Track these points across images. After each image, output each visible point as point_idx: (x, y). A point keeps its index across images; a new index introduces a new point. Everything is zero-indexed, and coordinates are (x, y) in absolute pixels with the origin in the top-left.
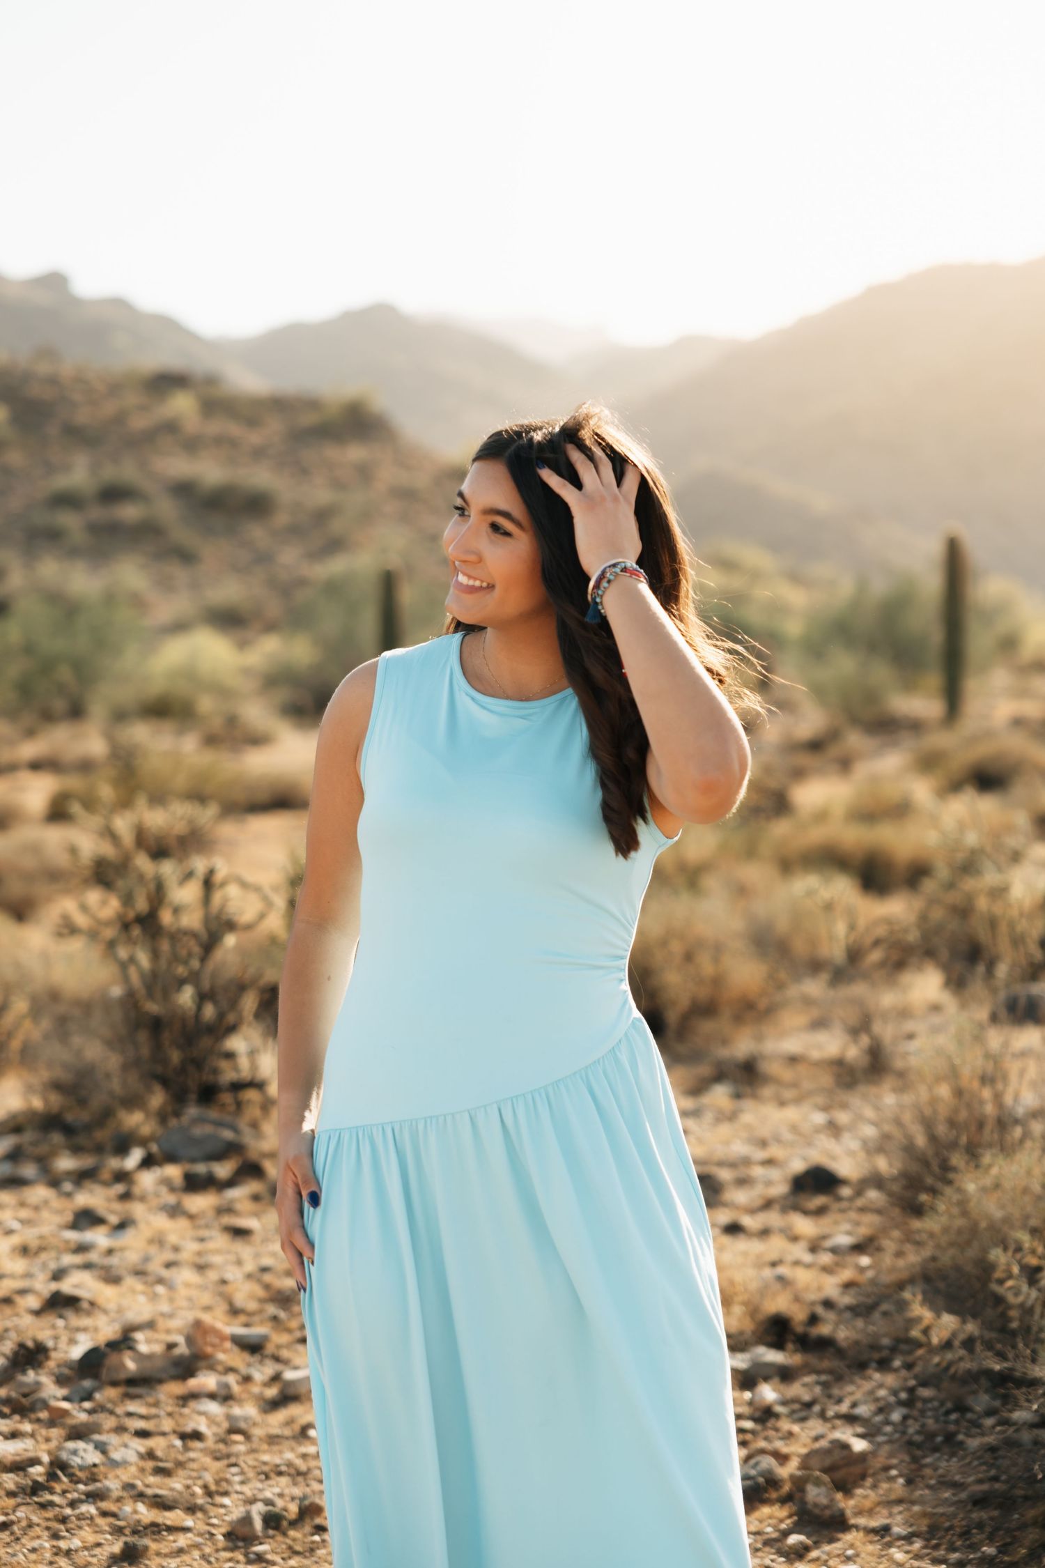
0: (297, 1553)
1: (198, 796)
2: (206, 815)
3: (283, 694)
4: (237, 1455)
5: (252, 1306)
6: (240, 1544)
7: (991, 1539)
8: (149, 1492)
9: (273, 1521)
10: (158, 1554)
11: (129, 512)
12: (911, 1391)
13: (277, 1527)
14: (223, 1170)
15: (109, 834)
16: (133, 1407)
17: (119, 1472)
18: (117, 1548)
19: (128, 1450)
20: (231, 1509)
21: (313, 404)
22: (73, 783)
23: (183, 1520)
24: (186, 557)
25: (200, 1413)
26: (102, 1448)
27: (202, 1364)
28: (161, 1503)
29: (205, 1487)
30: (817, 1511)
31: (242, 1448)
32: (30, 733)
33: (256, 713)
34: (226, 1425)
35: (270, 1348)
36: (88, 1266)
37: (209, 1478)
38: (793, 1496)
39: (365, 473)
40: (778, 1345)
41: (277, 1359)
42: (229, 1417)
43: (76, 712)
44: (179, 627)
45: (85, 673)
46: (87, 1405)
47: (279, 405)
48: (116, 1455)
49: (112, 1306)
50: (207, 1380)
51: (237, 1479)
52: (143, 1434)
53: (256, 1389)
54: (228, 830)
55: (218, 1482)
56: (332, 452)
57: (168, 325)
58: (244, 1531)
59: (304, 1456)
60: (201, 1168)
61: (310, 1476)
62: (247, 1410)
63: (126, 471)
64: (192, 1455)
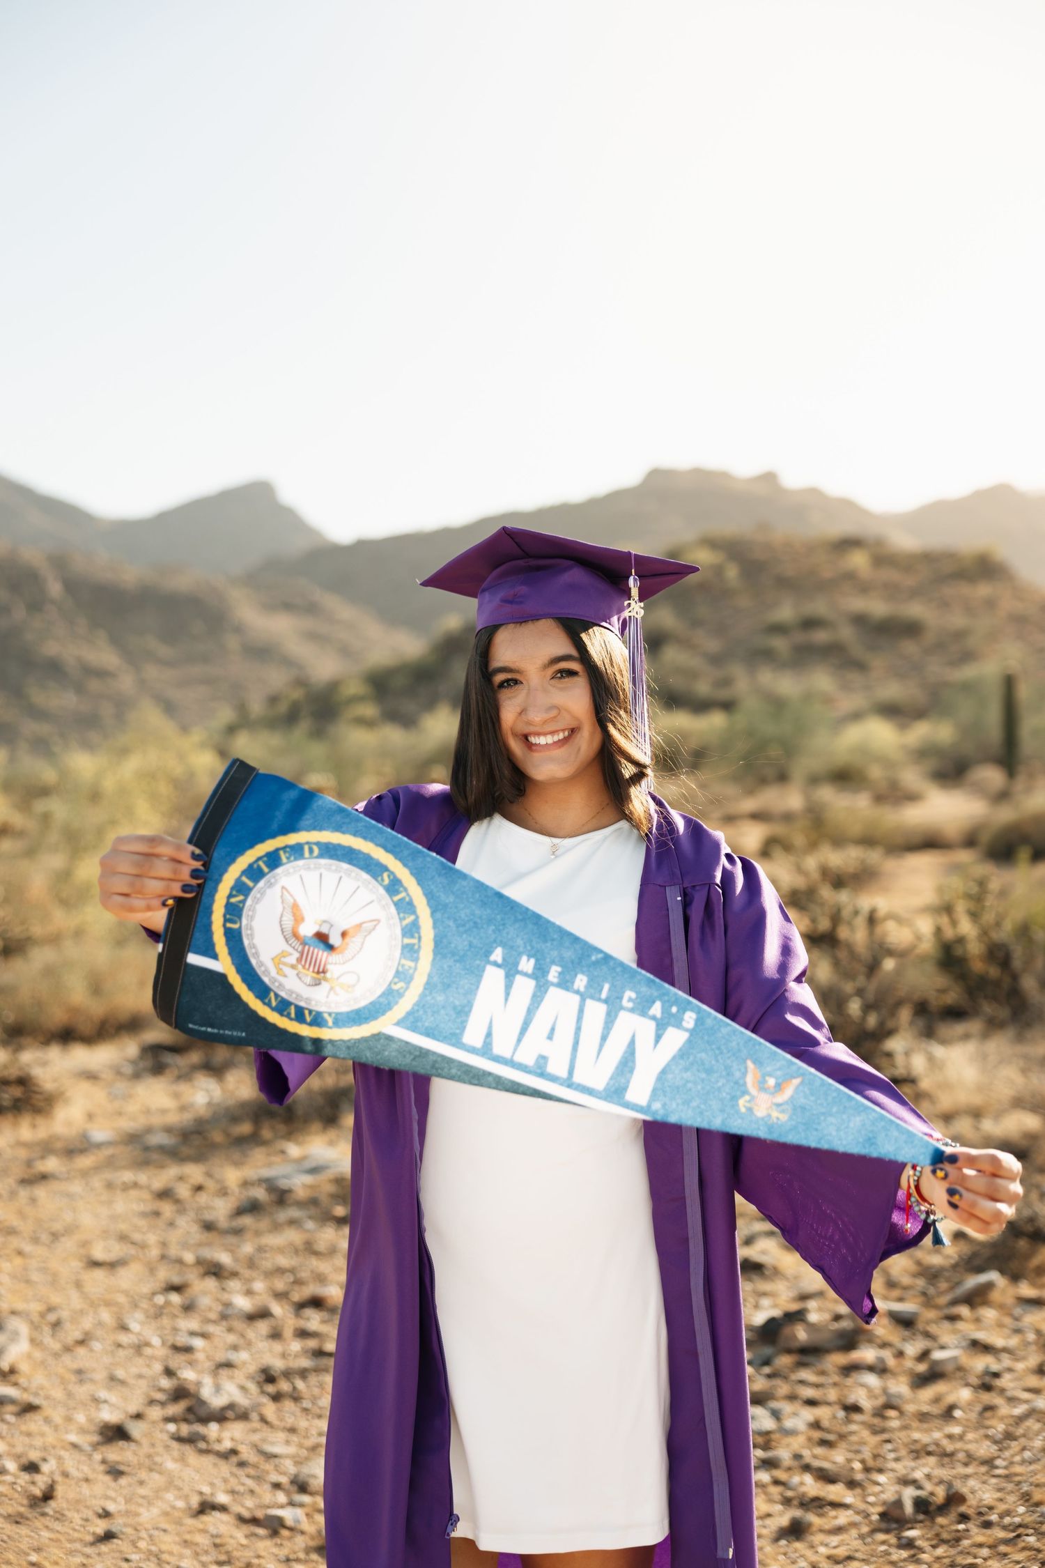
0: (944, 1542)
1: (867, 841)
2: (874, 856)
3: (932, 764)
4: (891, 1430)
5: (906, 1280)
6: (894, 1526)
8: (816, 1463)
9: (922, 1505)
10: (821, 1531)
11: (821, 636)
13: (926, 1513)
15: (799, 870)
16: (806, 1374)
17: (790, 1440)
18: (784, 1521)
19: (799, 1418)
20: (885, 1488)
21: (950, 556)
22: (778, 829)
23: (844, 1496)
24: (861, 666)
25: (862, 1385)
26: (776, 1414)
27: (862, 1337)
28: (826, 1477)
29: (863, 1462)
31: (895, 1424)
32: (750, 792)
33: (912, 777)
34: (881, 1401)
35: (920, 1326)
37: (867, 1454)
39: (990, 604)
41: (928, 1335)
42: (885, 1391)
43: (782, 777)
44: (856, 716)
45: (790, 749)
46: (767, 1370)
47: (928, 558)
48: (789, 1423)
49: (791, 1272)
50: (867, 1354)
51: (892, 1455)
52: (811, 1403)
53: (909, 1364)
54: (891, 865)
55: (876, 1456)
56: (965, 590)
57: (848, 505)
58: (896, 1513)
59: (950, 1437)
61: (955, 1458)
62: (900, 1387)
63: (819, 607)
64: (853, 1427)
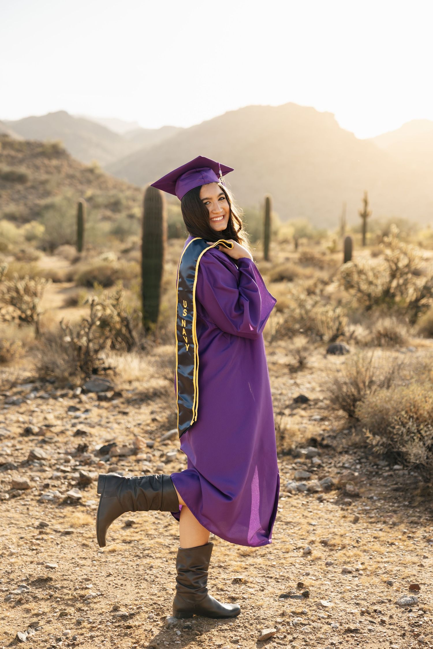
7: (405, 500)
12: (359, 460)
14: (109, 394)
16: (123, 463)
25: (146, 465)
27: (138, 451)
30: (350, 492)
33: (30, 249)
35: (155, 447)
36: (81, 423)
38: (340, 488)
39: (58, 169)
40: (315, 446)
41: (160, 450)
46: (108, 463)
49: (97, 434)
50: (142, 456)
53: (158, 458)
56: (46, 161)
60: (103, 394)
62: (159, 464)
